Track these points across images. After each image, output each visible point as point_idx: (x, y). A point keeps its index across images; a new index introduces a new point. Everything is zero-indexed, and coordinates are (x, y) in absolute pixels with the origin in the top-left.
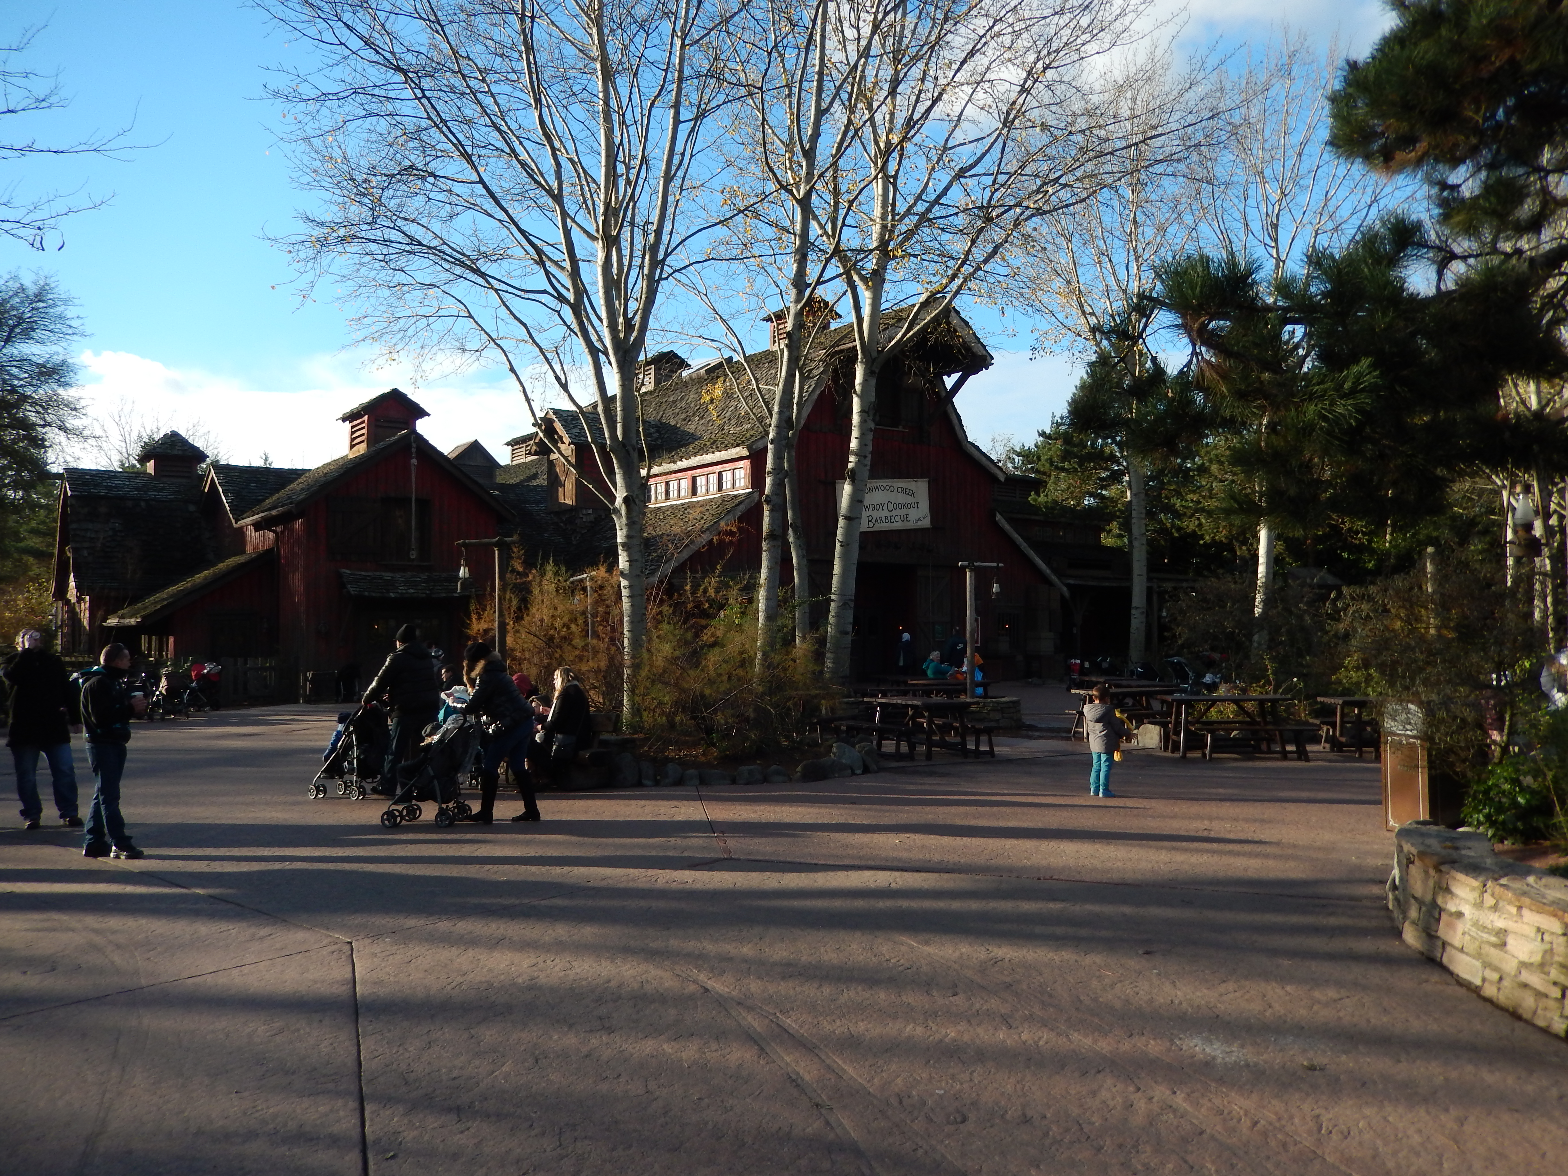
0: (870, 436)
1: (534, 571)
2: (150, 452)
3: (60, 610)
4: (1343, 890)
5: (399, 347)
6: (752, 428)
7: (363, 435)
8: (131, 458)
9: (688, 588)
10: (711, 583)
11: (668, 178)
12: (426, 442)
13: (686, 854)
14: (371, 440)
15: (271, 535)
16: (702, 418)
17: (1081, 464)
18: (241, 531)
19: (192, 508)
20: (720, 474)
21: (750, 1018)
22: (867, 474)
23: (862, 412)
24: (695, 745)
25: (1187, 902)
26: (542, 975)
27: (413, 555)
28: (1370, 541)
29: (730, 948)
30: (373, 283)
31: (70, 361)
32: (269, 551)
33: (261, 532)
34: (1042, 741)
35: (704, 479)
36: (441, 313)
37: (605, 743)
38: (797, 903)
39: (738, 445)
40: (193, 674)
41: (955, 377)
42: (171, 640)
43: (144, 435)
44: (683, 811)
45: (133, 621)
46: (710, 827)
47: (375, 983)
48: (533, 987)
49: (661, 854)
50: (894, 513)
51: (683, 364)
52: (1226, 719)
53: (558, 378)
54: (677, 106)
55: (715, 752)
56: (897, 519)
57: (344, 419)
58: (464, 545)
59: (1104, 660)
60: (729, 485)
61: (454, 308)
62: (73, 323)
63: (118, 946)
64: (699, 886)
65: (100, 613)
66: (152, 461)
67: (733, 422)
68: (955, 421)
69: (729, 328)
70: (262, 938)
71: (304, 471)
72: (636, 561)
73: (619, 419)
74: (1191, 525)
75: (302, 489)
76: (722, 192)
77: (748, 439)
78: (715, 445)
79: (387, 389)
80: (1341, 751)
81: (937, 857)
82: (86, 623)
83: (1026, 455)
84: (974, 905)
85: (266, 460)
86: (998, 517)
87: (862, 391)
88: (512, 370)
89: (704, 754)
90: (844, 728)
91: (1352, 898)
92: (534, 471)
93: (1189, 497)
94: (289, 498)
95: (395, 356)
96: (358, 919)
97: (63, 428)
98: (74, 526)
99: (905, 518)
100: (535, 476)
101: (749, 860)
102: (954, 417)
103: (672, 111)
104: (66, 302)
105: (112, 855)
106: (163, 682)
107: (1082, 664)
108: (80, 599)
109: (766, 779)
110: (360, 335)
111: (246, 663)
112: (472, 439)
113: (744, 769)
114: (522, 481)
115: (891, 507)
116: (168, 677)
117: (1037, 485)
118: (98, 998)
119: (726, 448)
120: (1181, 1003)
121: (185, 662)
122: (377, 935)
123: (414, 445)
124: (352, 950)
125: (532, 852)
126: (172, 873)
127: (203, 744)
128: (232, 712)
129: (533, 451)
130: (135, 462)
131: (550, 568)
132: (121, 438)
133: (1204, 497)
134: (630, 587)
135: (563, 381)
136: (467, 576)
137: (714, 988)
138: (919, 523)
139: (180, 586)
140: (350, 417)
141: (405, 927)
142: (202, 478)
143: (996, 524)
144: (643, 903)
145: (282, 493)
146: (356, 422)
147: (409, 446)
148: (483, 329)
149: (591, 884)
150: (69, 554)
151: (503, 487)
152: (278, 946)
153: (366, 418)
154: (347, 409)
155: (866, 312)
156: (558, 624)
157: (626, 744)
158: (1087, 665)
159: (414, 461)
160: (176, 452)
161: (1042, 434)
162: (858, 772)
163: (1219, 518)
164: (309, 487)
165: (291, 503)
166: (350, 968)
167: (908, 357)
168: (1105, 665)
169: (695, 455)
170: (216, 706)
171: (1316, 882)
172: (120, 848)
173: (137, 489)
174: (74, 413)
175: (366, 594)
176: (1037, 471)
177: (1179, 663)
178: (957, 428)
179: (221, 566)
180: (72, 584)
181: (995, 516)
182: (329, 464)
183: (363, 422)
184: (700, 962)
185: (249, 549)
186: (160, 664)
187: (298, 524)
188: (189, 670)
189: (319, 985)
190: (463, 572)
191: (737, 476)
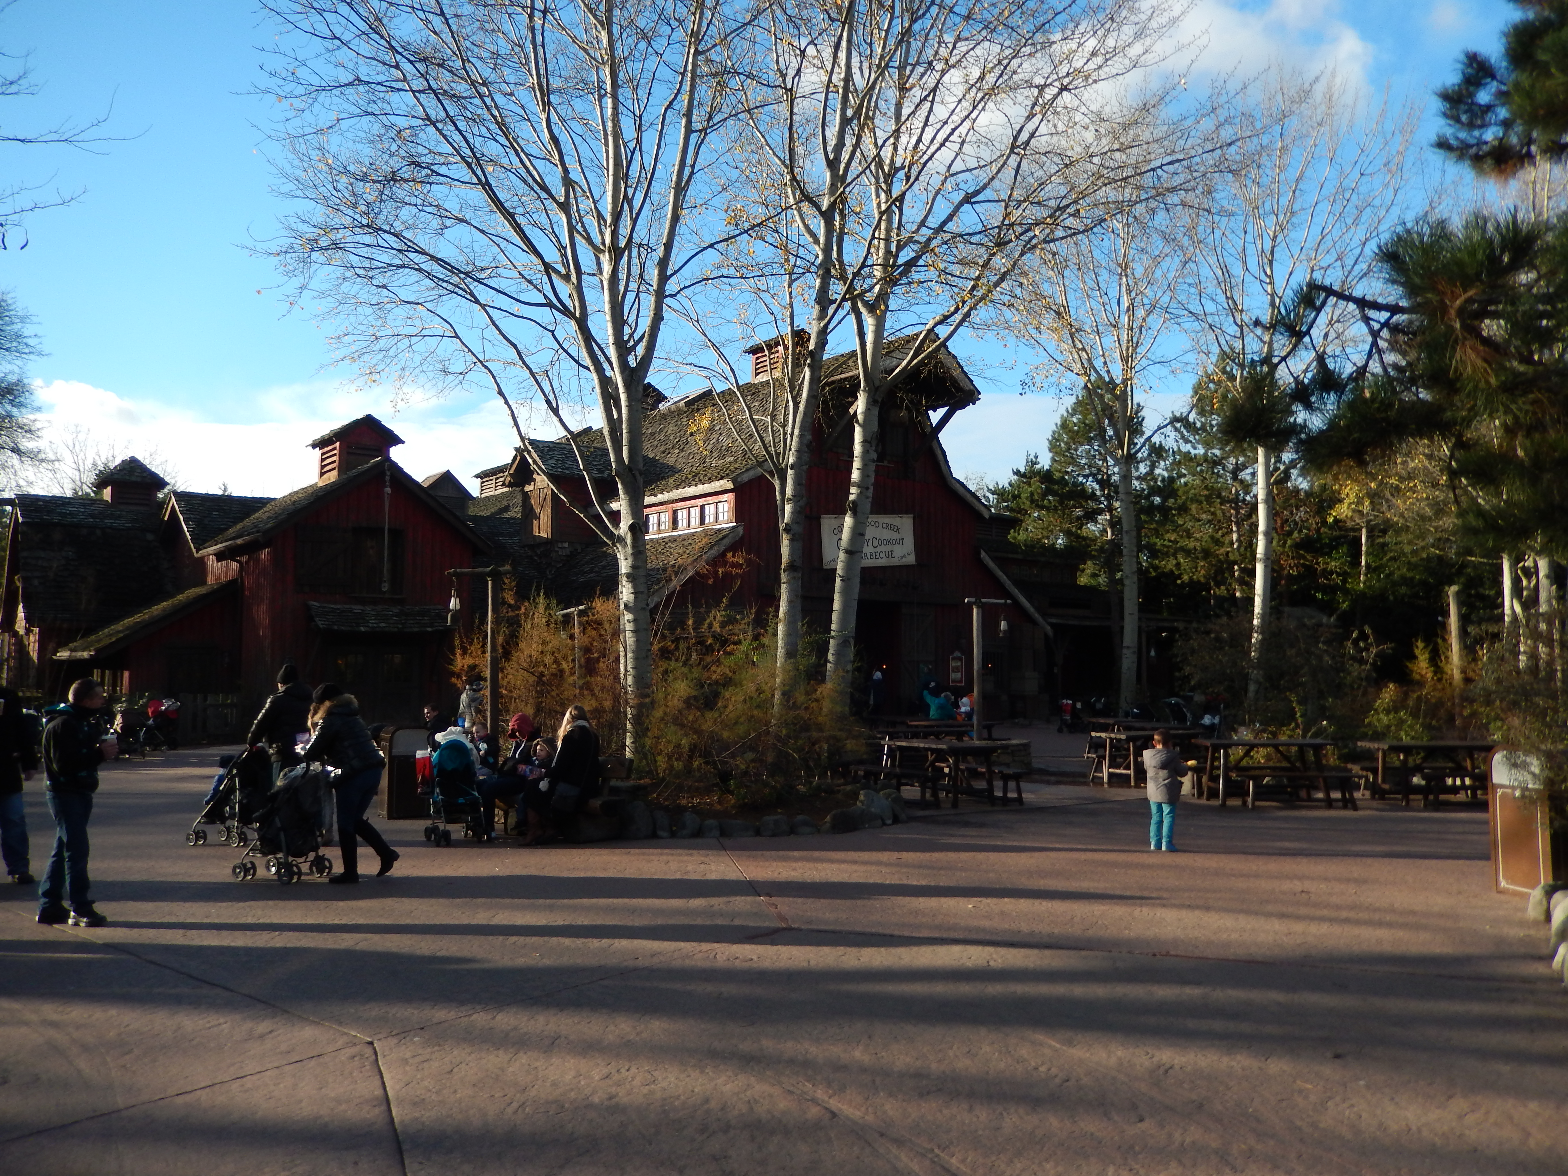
0: (872, 467)
1: (527, 604)
2: (104, 479)
3: (6, 643)
4: (1504, 969)
5: (379, 368)
6: (736, 461)
7: (334, 462)
8: (85, 487)
9: (690, 622)
10: (716, 618)
11: (681, 189)
12: (400, 470)
13: (737, 922)
14: (342, 469)
15: (234, 565)
16: (682, 450)
17: (1061, 503)
18: (202, 561)
19: (150, 537)
20: (702, 508)
21: (903, 1156)
22: (868, 506)
23: (865, 442)
24: (708, 791)
25: (1340, 986)
26: (622, 1092)
27: (385, 587)
28: (1344, 581)
29: (836, 1051)
30: (354, 301)
31: (26, 381)
32: (232, 583)
33: (224, 563)
34: (1062, 787)
35: (685, 512)
36: (424, 333)
37: (615, 790)
38: (891, 988)
39: (722, 478)
40: (150, 711)
41: (942, 411)
42: (126, 674)
43: (99, 463)
44: (713, 867)
45: (85, 655)
46: (752, 888)
47: (415, 1104)
48: (613, 1108)
49: (708, 923)
50: (879, 549)
51: (661, 397)
52: (1256, 765)
53: (548, 402)
54: (688, 115)
55: (732, 800)
56: (882, 555)
57: (314, 446)
58: (455, 574)
59: (1099, 700)
60: (712, 519)
61: (438, 327)
62: (30, 342)
63: (85, 1048)
64: (767, 964)
65: (51, 646)
66: (109, 488)
67: (715, 454)
68: (940, 457)
69: (721, 354)
70: (262, 1037)
71: (269, 500)
72: (642, 593)
73: (624, 442)
74: (1169, 564)
75: (269, 517)
76: (726, 211)
77: (733, 472)
78: (697, 478)
79: (360, 416)
80: (1382, 798)
81: (1025, 927)
82: (34, 656)
83: (1000, 493)
84: (1100, 991)
85: (225, 490)
86: (983, 554)
87: (865, 420)
88: (501, 393)
89: (719, 802)
90: (861, 773)
91: (1525, 980)
92: (505, 503)
93: (1167, 536)
94: (256, 526)
95: (376, 377)
96: (374, 1010)
97: (16, 450)
98: (25, 554)
99: (890, 555)
100: (506, 509)
101: (813, 931)
102: (939, 452)
103: (684, 121)
104: (23, 319)
105: (70, 921)
106: (119, 720)
107: (1074, 705)
108: (28, 631)
109: (792, 831)
110: (340, 354)
111: (205, 699)
112: (444, 470)
113: (769, 819)
114: (492, 514)
115: (876, 543)
116: (124, 714)
117: (1014, 523)
118: (63, 1127)
119: (710, 480)
120: (1419, 1130)
121: (141, 698)
122: (403, 1032)
123: (388, 473)
124: (376, 1053)
125: (559, 919)
126: (142, 946)
127: (162, 787)
128: (192, 752)
129: (507, 482)
130: (89, 490)
131: (541, 600)
132: (74, 466)
133: (1182, 537)
134: (635, 621)
135: (555, 405)
136: (458, 607)
137: (840, 1110)
138: (904, 560)
139: (137, 618)
140: (321, 443)
141: (435, 1020)
142: (162, 504)
143: (980, 562)
144: (710, 988)
145: (247, 522)
146: (326, 449)
147: (383, 474)
148: (470, 350)
149: (640, 963)
150: (18, 584)
151: (475, 519)
152: (283, 1047)
153: (338, 444)
154: (318, 435)
155: (870, 338)
156: (548, 659)
157: (637, 792)
158: (1079, 705)
159: (388, 490)
160: (133, 479)
161: (1017, 473)
162: (889, 822)
163: (1197, 558)
164: (277, 516)
165: (258, 532)
166: (378, 1083)
167: (900, 389)
168: (1099, 706)
169: (677, 487)
170: (174, 745)
171: (1468, 959)
172: (80, 913)
173: (92, 516)
174: (28, 435)
175: (336, 627)
176: (1011, 510)
177: (1177, 704)
178: (942, 463)
179: (180, 597)
180: (21, 614)
181: (979, 554)
182: (297, 493)
183: (335, 449)
184: (810, 1072)
185: (210, 580)
186: (113, 699)
187: (264, 554)
188: (145, 706)
189: (344, 1107)
190: (453, 603)
191: (720, 509)
